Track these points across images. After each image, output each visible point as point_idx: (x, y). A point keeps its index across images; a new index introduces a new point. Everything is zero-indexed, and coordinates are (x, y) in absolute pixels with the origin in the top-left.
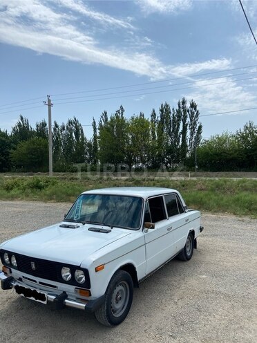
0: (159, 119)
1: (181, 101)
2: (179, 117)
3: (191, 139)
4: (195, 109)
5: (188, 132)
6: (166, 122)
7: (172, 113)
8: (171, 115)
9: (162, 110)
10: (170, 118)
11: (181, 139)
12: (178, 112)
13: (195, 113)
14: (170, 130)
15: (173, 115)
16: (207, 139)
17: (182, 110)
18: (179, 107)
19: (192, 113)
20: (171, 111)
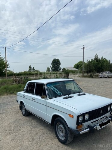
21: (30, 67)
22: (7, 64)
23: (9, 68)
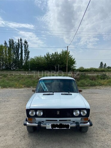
0: (9, 46)
1: (20, 39)
2: (19, 46)
3: (25, 57)
4: (27, 44)
5: (24, 54)
6: (13, 48)
7: (15, 44)
8: (15, 45)
9: (10, 42)
10: (14, 46)
11: (20, 56)
12: (18, 44)
13: (27, 46)
14: (14, 52)
15: (16, 45)
16: (32, 58)
17: (20, 43)
18: (19, 42)
19: (26, 45)
20: (15, 43)
21: (102, 63)
22: (75, 61)
23: (76, 64)
